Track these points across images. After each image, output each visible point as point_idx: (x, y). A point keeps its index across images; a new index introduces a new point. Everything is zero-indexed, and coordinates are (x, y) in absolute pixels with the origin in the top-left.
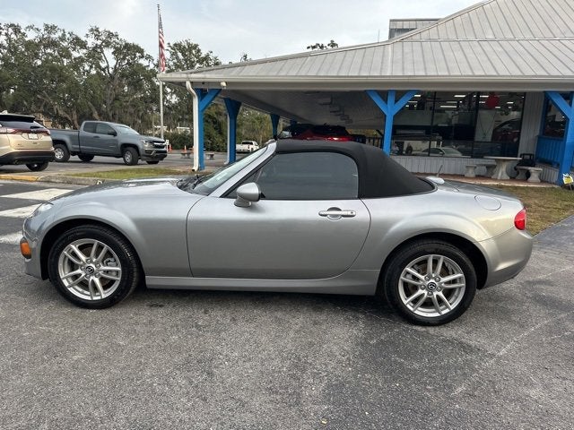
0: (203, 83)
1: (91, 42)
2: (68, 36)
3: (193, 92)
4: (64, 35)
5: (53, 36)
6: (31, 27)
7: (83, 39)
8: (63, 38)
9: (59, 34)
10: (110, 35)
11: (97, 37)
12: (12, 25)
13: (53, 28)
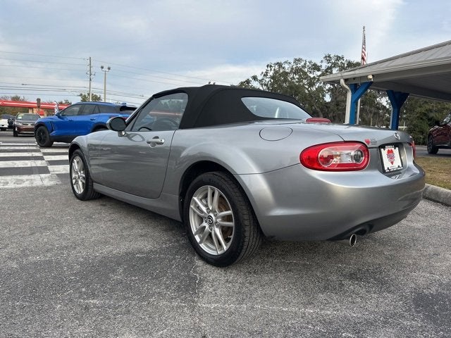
0: (354, 79)
1: (324, 65)
2: (308, 64)
3: (347, 87)
4: (305, 64)
5: (299, 65)
6: (286, 62)
7: (319, 64)
8: (304, 67)
9: (303, 64)
10: (338, 58)
11: (329, 61)
12: (278, 63)
13: (299, 60)
